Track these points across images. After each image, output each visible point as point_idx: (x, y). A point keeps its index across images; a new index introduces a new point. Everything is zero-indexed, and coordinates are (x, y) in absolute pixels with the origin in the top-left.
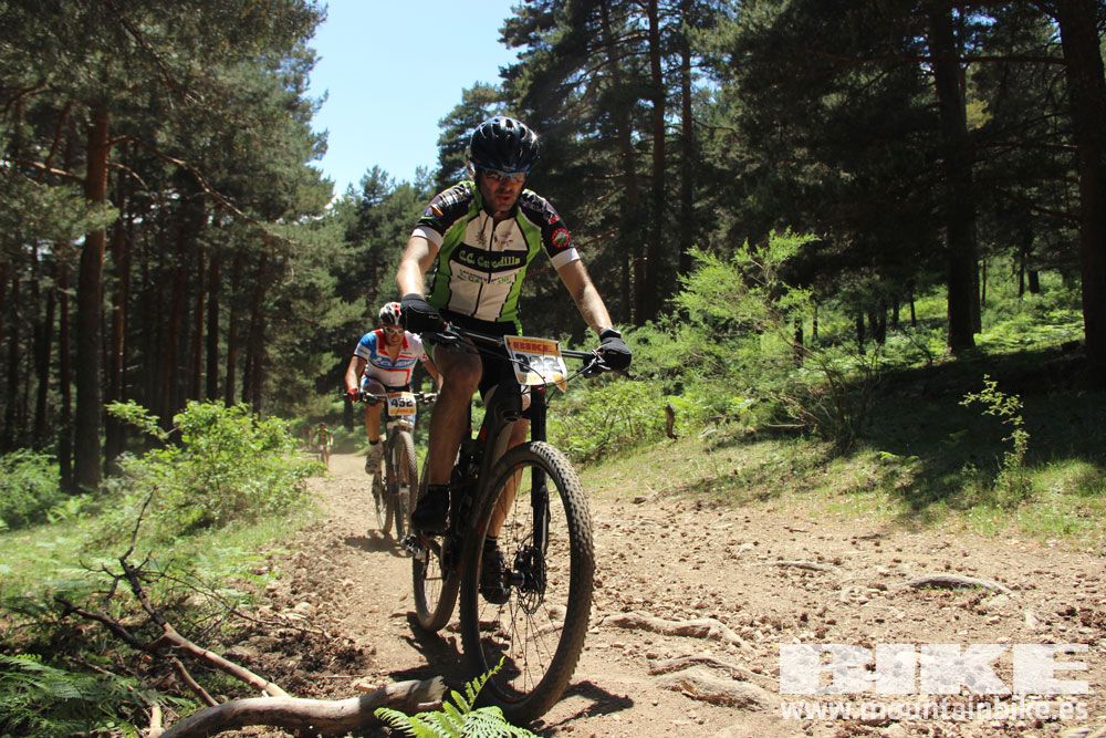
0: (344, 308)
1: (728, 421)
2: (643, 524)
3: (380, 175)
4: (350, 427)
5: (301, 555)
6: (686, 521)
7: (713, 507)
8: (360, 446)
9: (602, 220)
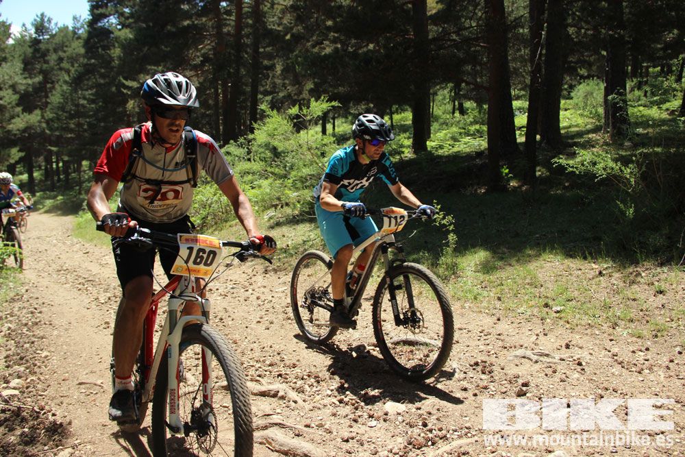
0: (24, 116)
1: (282, 207)
2: (233, 288)
3: (46, 19)
4: (33, 193)
5: (9, 328)
6: (259, 284)
7: (275, 271)
8: (41, 207)
9: (201, 61)
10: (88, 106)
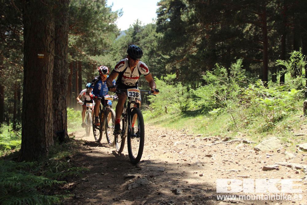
3: (139, 22)
10: (157, 65)
